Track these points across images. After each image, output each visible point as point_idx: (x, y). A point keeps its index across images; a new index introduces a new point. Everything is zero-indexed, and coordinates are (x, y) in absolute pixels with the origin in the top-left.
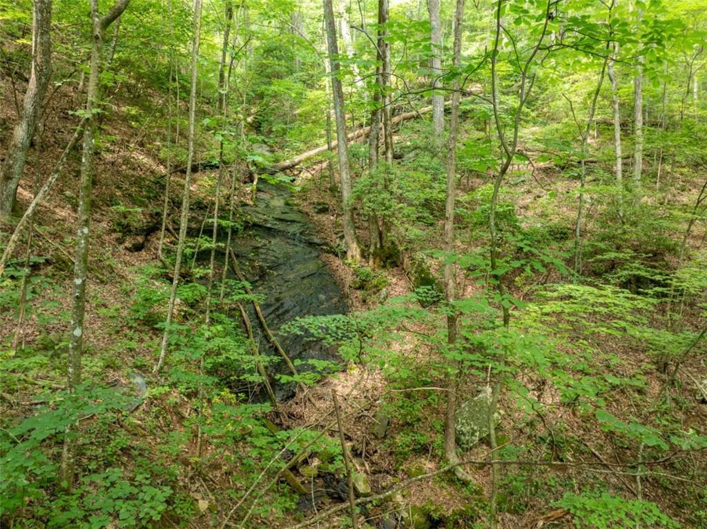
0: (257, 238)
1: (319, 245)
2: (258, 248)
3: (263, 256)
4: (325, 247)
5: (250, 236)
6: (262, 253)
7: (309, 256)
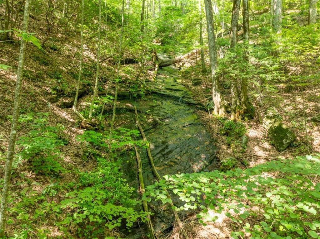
0: (154, 101)
1: (195, 105)
2: (154, 107)
3: (156, 112)
4: (199, 106)
5: (149, 99)
6: (156, 110)
7: (188, 112)
